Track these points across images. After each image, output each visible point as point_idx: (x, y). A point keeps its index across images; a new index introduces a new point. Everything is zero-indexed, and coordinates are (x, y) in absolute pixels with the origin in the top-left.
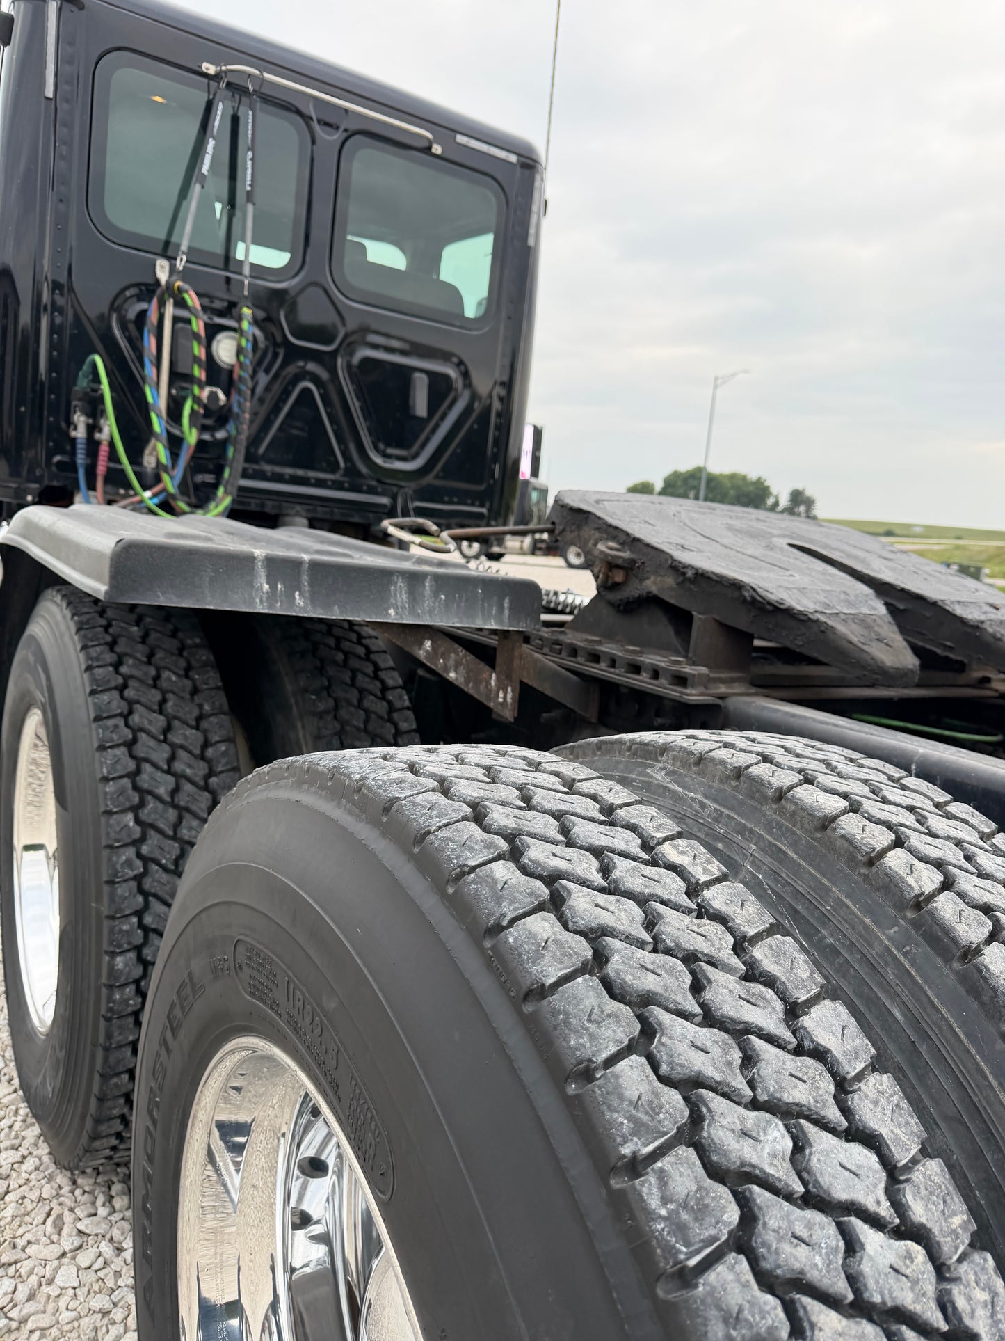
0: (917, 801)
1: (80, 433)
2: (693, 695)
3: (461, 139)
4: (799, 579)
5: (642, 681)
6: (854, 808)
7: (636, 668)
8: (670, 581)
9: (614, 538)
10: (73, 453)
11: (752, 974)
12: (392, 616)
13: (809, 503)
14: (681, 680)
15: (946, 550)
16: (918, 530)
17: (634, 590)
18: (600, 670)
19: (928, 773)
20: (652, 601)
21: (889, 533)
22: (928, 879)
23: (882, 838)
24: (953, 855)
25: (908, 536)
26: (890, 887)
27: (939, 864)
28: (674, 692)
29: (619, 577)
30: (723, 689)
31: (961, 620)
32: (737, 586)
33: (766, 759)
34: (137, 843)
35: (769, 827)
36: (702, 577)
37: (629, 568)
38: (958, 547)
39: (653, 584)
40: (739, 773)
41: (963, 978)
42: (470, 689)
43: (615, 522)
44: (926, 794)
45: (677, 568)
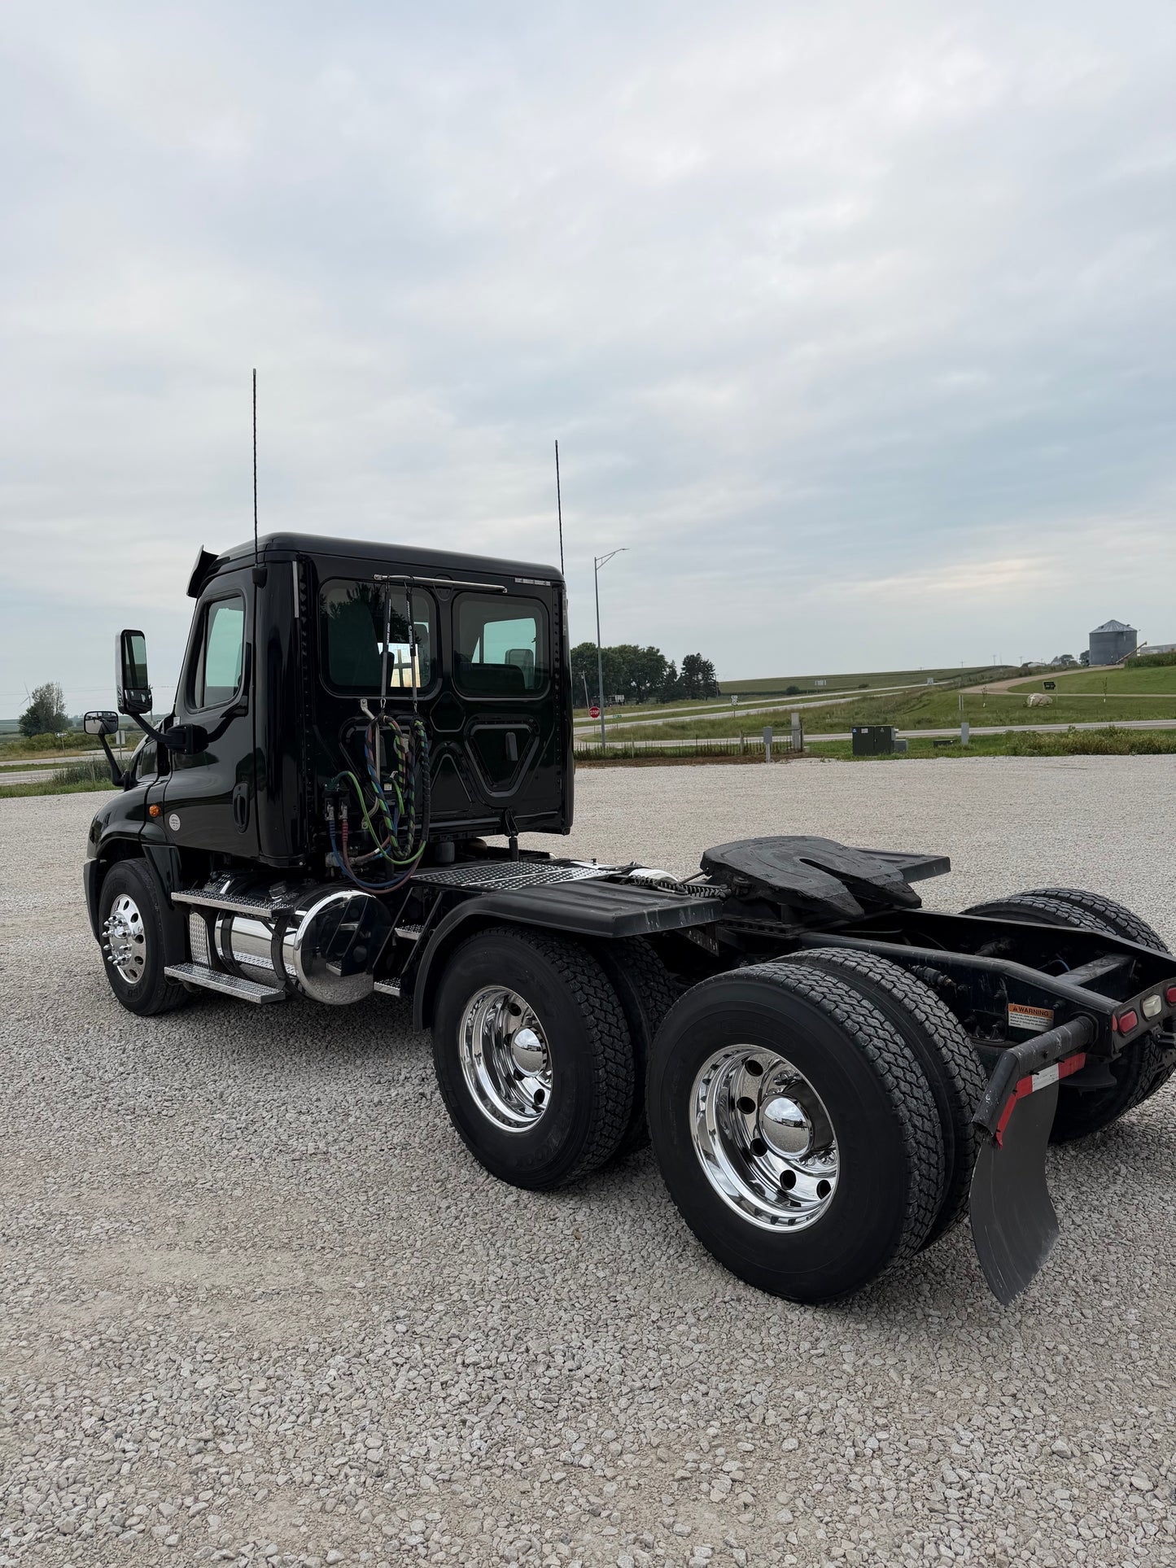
0: (873, 960)
1: (331, 817)
2: (790, 936)
3: (518, 580)
4: (814, 883)
5: (766, 933)
6: (859, 964)
7: (762, 928)
8: (769, 892)
9: (740, 875)
10: (328, 830)
11: (850, 996)
12: (682, 925)
13: (707, 668)
14: (783, 931)
15: (852, 702)
16: (821, 683)
17: (753, 896)
18: (745, 930)
19: (875, 952)
20: (761, 900)
21: (792, 691)
22: (878, 977)
23: (867, 970)
24: (883, 971)
25: (812, 692)
26: (871, 980)
27: (880, 974)
28: (781, 936)
29: (746, 891)
30: (797, 932)
31: (876, 886)
32: (795, 892)
33: (834, 956)
34: (597, 1026)
35: (840, 972)
36: (782, 891)
37: (750, 887)
38: (864, 699)
39: (761, 893)
40: (829, 960)
41: (890, 996)
42: (704, 946)
43: (739, 868)
44: (874, 958)
45: (772, 888)
